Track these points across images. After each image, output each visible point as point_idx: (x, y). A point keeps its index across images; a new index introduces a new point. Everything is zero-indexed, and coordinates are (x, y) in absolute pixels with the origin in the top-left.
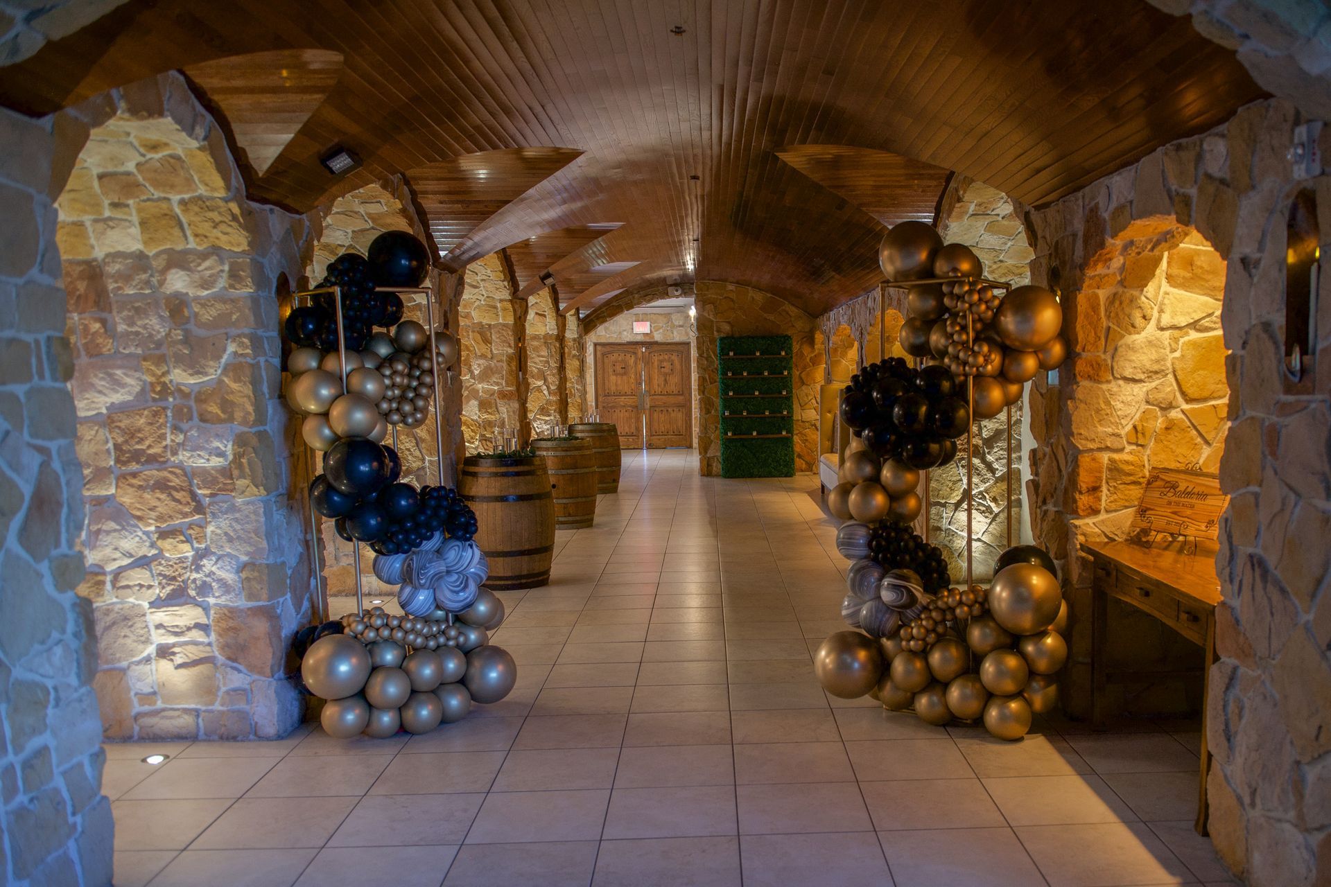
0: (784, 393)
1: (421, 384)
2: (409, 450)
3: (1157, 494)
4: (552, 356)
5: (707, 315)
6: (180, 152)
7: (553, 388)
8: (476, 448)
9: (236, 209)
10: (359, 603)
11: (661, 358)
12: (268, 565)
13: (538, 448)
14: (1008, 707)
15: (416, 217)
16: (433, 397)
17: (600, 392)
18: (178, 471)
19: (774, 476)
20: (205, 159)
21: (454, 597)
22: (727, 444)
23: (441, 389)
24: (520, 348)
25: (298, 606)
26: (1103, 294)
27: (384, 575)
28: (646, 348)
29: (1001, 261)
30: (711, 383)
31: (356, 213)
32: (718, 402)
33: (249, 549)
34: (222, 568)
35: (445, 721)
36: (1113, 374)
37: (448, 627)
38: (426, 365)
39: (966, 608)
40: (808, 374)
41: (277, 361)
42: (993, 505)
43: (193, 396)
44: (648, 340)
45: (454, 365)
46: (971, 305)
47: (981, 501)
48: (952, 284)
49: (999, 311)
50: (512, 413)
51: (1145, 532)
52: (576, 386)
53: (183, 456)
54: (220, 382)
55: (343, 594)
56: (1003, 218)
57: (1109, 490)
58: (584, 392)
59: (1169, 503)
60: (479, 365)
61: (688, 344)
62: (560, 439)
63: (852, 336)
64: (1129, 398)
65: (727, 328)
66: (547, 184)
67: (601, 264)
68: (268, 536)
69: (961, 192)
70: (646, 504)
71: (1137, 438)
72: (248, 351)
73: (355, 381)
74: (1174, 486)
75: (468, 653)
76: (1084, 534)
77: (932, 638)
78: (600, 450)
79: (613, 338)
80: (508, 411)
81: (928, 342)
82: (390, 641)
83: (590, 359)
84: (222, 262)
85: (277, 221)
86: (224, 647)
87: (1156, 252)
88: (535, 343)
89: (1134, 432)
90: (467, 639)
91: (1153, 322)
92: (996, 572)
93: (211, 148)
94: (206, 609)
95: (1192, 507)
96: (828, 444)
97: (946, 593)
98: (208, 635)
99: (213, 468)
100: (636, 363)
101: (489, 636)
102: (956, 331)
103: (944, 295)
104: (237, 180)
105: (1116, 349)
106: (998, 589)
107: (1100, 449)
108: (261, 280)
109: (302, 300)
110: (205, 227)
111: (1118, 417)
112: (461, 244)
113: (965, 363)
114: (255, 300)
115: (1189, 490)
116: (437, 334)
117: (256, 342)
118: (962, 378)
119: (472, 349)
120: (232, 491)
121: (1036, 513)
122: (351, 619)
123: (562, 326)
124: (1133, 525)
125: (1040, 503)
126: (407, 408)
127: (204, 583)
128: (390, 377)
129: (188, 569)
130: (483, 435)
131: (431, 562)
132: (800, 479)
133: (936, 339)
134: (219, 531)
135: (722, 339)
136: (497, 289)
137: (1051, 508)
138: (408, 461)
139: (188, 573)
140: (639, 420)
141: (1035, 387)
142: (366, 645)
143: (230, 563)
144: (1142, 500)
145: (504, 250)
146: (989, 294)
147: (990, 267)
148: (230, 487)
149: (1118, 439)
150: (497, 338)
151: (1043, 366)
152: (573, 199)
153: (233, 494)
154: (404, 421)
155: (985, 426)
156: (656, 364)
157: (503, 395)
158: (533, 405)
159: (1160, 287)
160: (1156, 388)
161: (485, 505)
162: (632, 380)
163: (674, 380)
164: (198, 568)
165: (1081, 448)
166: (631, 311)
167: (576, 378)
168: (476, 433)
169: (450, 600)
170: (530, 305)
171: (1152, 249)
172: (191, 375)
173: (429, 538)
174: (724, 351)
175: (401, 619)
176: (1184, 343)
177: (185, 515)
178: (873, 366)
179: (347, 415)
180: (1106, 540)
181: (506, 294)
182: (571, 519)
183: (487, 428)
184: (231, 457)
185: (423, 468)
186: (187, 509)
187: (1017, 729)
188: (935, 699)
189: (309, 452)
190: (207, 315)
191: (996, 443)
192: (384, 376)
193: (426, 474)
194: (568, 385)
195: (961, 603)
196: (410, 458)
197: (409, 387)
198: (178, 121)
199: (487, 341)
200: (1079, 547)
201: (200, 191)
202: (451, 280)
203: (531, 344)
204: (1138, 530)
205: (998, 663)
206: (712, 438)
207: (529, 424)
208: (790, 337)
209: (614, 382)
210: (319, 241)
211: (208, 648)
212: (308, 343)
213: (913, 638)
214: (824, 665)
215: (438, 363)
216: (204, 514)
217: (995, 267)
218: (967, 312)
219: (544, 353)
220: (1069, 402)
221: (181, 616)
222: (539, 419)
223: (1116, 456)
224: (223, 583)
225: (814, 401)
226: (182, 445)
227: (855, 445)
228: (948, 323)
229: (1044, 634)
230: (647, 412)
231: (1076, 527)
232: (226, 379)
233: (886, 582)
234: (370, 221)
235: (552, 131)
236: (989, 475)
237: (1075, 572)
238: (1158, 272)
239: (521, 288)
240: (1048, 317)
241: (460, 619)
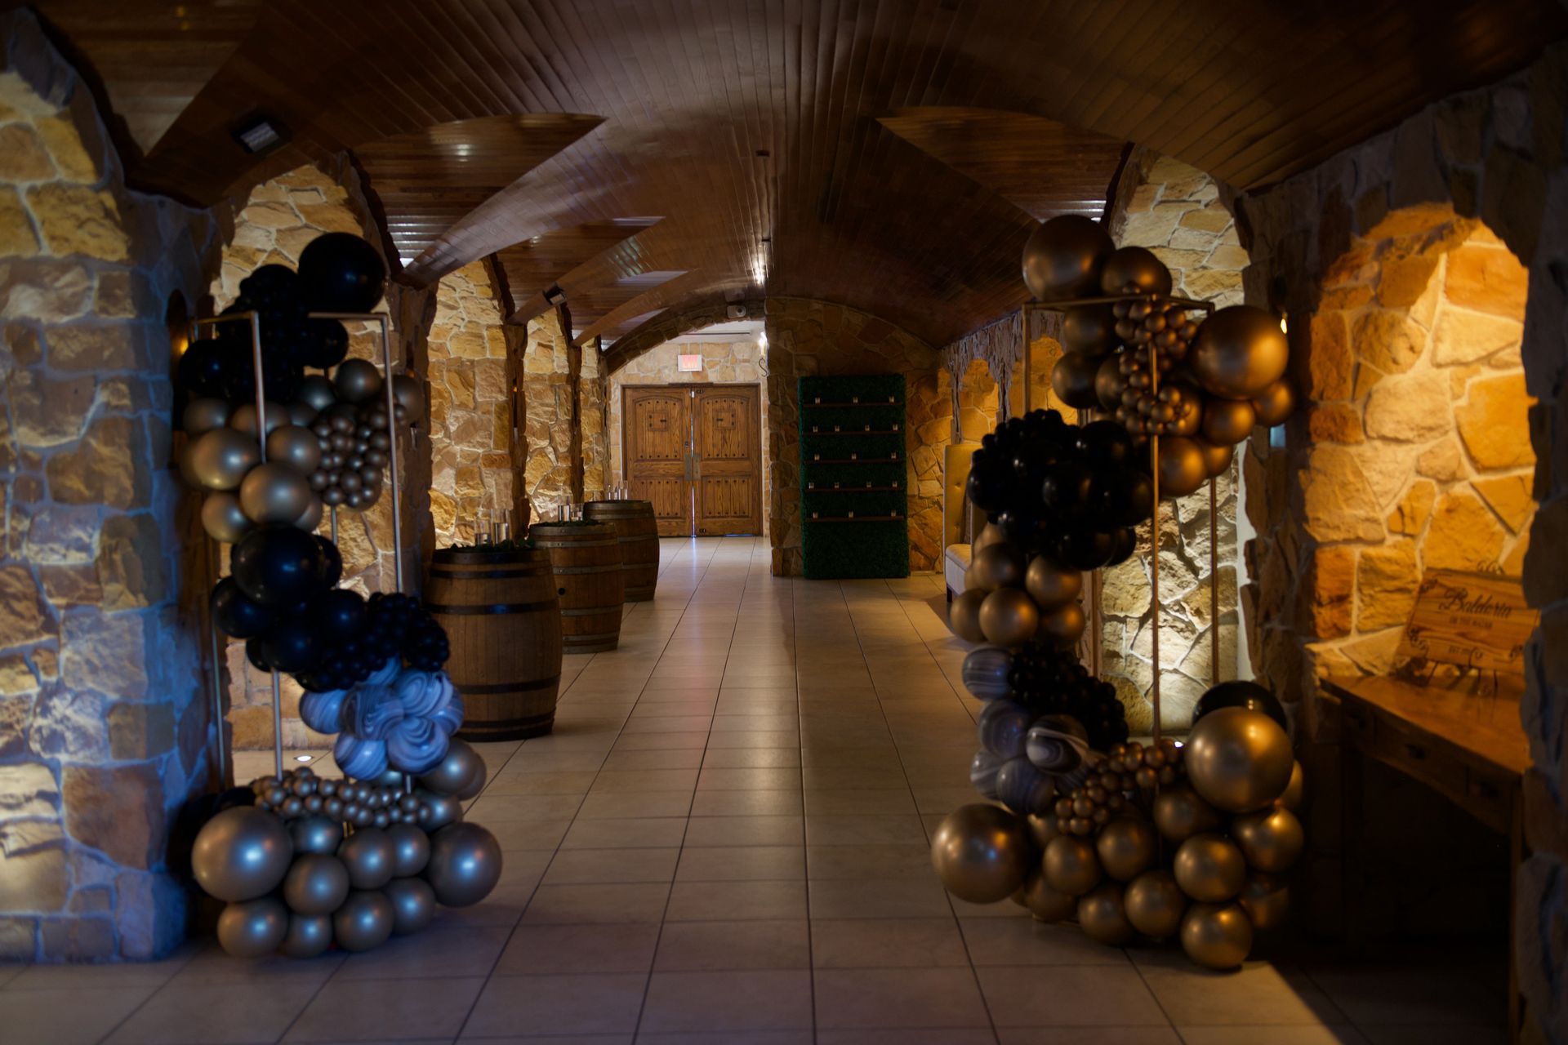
0: (894, 457)
1: (373, 449)
2: (354, 540)
3: (1434, 607)
4: (561, 404)
5: (782, 346)
6: (29, 119)
7: (562, 450)
8: (452, 537)
9: (109, 201)
10: (278, 761)
11: (718, 406)
12: (147, 708)
13: (540, 536)
14: (1217, 920)
15: (367, 211)
16: (389, 467)
17: (630, 455)
18: (20, 572)
19: (880, 577)
20: (65, 131)
21: (415, 752)
22: (811, 529)
23: (401, 453)
24: (516, 394)
25: (189, 765)
26: (1349, 317)
27: (315, 720)
28: (696, 393)
29: (1204, 268)
30: (788, 443)
31: (283, 205)
32: (798, 469)
33: (121, 683)
34: (81, 710)
35: (397, 932)
36: (1365, 432)
37: (404, 795)
38: (379, 421)
39: (1151, 773)
40: (928, 430)
41: (166, 416)
42: (1195, 620)
43: (45, 465)
44: (698, 380)
45: (420, 421)
46: (1155, 335)
47: (1178, 614)
48: (1127, 304)
49: (1196, 343)
50: (502, 487)
51: (1419, 662)
52: (595, 447)
53: (29, 551)
54: (84, 444)
55: (257, 747)
56: (1206, 205)
57: (1362, 601)
58: (608, 456)
59: (1454, 621)
60: (457, 418)
61: (756, 386)
62: (571, 523)
63: (991, 375)
64: (1391, 467)
65: (811, 363)
66: (552, 164)
67: (633, 273)
68: (149, 665)
69: (1145, 170)
70: (695, 617)
71: (1403, 524)
72: (126, 402)
73: (279, 444)
74: (1460, 596)
75: (432, 833)
76: (1327, 666)
77: (1102, 816)
78: (629, 539)
79: (650, 379)
80: (496, 484)
81: (1092, 387)
82: (322, 817)
83: (616, 408)
84: (89, 274)
85: (169, 217)
86: (79, 826)
87: (1428, 254)
88: (537, 387)
89: (1398, 515)
90: (431, 812)
91: (1425, 357)
92: (1196, 719)
93: (74, 114)
94: (55, 769)
95: (1488, 626)
96: (956, 530)
97: (1122, 750)
98: (56, 807)
99: (72, 568)
100: (681, 414)
101: (464, 809)
102: (1134, 372)
103: (1115, 320)
104: (113, 159)
105: (1369, 396)
106: (1199, 744)
107: (1347, 541)
108: (144, 303)
109: (205, 330)
110: (66, 227)
111: (1375, 493)
112: (433, 248)
113: (1146, 417)
114: (136, 329)
115: (1483, 601)
116: (395, 377)
117: (137, 389)
118: (1143, 439)
119: (446, 395)
120: (98, 600)
121: (1255, 634)
122: (266, 784)
123: (575, 360)
124: (1400, 653)
125: (1260, 620)
126: (352, 482)
127: (54, 733)
128: (329, 439)
129: (31, 713)
130: (462, 518)
131: (382, 701)
132: (918, 581)
133: (1104, 383)
134: (77, 658)
135: (804, 380)
136: (483, 310)
137: (1277, 626)
138: (352, 555)
139: (31, 719)
140: (685, 495)
141: (1252, 450)
142: (287, 822)
143: (92, 703)
144: (1412, 616)
145: (493, 256)
146: (1181, 319)
147: (1188, 276)
148: (95, 595)
149: (1375, 526)
150: (483, 380)
151: (1262, 422)
152: (591, 184)
153: (100, 604)
154: (347, 500)
155: (1183, 506)
156: (710, 415)
157: (491, 461)
158: (533, 475)
159: (1434, 305)
160: (1431, 452)
161: (462, 619)
162: (677, 439)
163: (737, 438)
164: (46, 711)
165: (1319, 539)
166: (674, 340)
167: (595, 436)
168: (450, 515)
169: (409, 757)
170: (530, 332)
171: (1422, 250)
172: (43, 435)
173: (380, 668)
174: (807, 397)
175: (338, 784)
176: (1473, 386)
177: (29, 635)
178: (1014, 421)
179: (266, 492)
180: (1359, 674)
181: (495, 318)
182: (585, 638)
183: (468, 508)
184: (97, 552)
185: (375, 566)
186: (32, 627)
187: (1228, 953)
188: (1108, 906)
189: (211, 546)
190: (68, 351)
191: (1200, 530)
192: (320, 437)
193: (378, 574)
194: (585, 445)
195: (1144, 765)
196: (356, 551)
197: (355, 453)
198: (27, 76)
199: (468, 384)
200: (1318, 683)
201: (57, 177)
202: (417, 299)
203: (531, 389)
204: (1408, 659)
205: (1201, 855)
206: (790, 521)
207: (527, 501)
208: (902, 376)
209: (650, 441)
210: (229, 245)
211: (56, 828)
212: (210, 392)
213: (1073, 815)
214: (945, 854)
215: (397, 419)
216: (57, 632)
217: (1195, 275)
218: (1150, 345)
219: (550, 399)
220: (1301, 473)
221: (18, 780)
222: (542, 495)
223: (1372, 551)
224: (81, 733)
225: (936, 468)
226: (28, 535)
227: (988, 535)
228: (1122, 359)
229: (1270, 812)
230: (698, 484)
231: (1314, 654)
232: (93, 442)
233: (1034, 733)
234: (302, 216)
235: (561, 91)
236: (1190, 577)
237: (1314, 721)
238: (1431, 282)
239: (517, 309)
240: (1268, 351)
241: (425, 783)
